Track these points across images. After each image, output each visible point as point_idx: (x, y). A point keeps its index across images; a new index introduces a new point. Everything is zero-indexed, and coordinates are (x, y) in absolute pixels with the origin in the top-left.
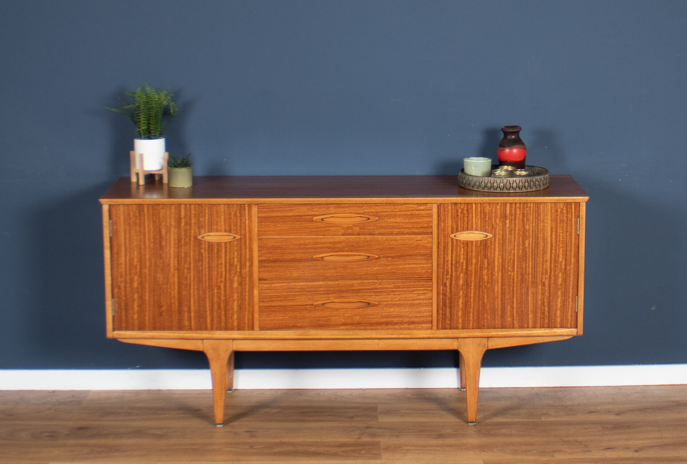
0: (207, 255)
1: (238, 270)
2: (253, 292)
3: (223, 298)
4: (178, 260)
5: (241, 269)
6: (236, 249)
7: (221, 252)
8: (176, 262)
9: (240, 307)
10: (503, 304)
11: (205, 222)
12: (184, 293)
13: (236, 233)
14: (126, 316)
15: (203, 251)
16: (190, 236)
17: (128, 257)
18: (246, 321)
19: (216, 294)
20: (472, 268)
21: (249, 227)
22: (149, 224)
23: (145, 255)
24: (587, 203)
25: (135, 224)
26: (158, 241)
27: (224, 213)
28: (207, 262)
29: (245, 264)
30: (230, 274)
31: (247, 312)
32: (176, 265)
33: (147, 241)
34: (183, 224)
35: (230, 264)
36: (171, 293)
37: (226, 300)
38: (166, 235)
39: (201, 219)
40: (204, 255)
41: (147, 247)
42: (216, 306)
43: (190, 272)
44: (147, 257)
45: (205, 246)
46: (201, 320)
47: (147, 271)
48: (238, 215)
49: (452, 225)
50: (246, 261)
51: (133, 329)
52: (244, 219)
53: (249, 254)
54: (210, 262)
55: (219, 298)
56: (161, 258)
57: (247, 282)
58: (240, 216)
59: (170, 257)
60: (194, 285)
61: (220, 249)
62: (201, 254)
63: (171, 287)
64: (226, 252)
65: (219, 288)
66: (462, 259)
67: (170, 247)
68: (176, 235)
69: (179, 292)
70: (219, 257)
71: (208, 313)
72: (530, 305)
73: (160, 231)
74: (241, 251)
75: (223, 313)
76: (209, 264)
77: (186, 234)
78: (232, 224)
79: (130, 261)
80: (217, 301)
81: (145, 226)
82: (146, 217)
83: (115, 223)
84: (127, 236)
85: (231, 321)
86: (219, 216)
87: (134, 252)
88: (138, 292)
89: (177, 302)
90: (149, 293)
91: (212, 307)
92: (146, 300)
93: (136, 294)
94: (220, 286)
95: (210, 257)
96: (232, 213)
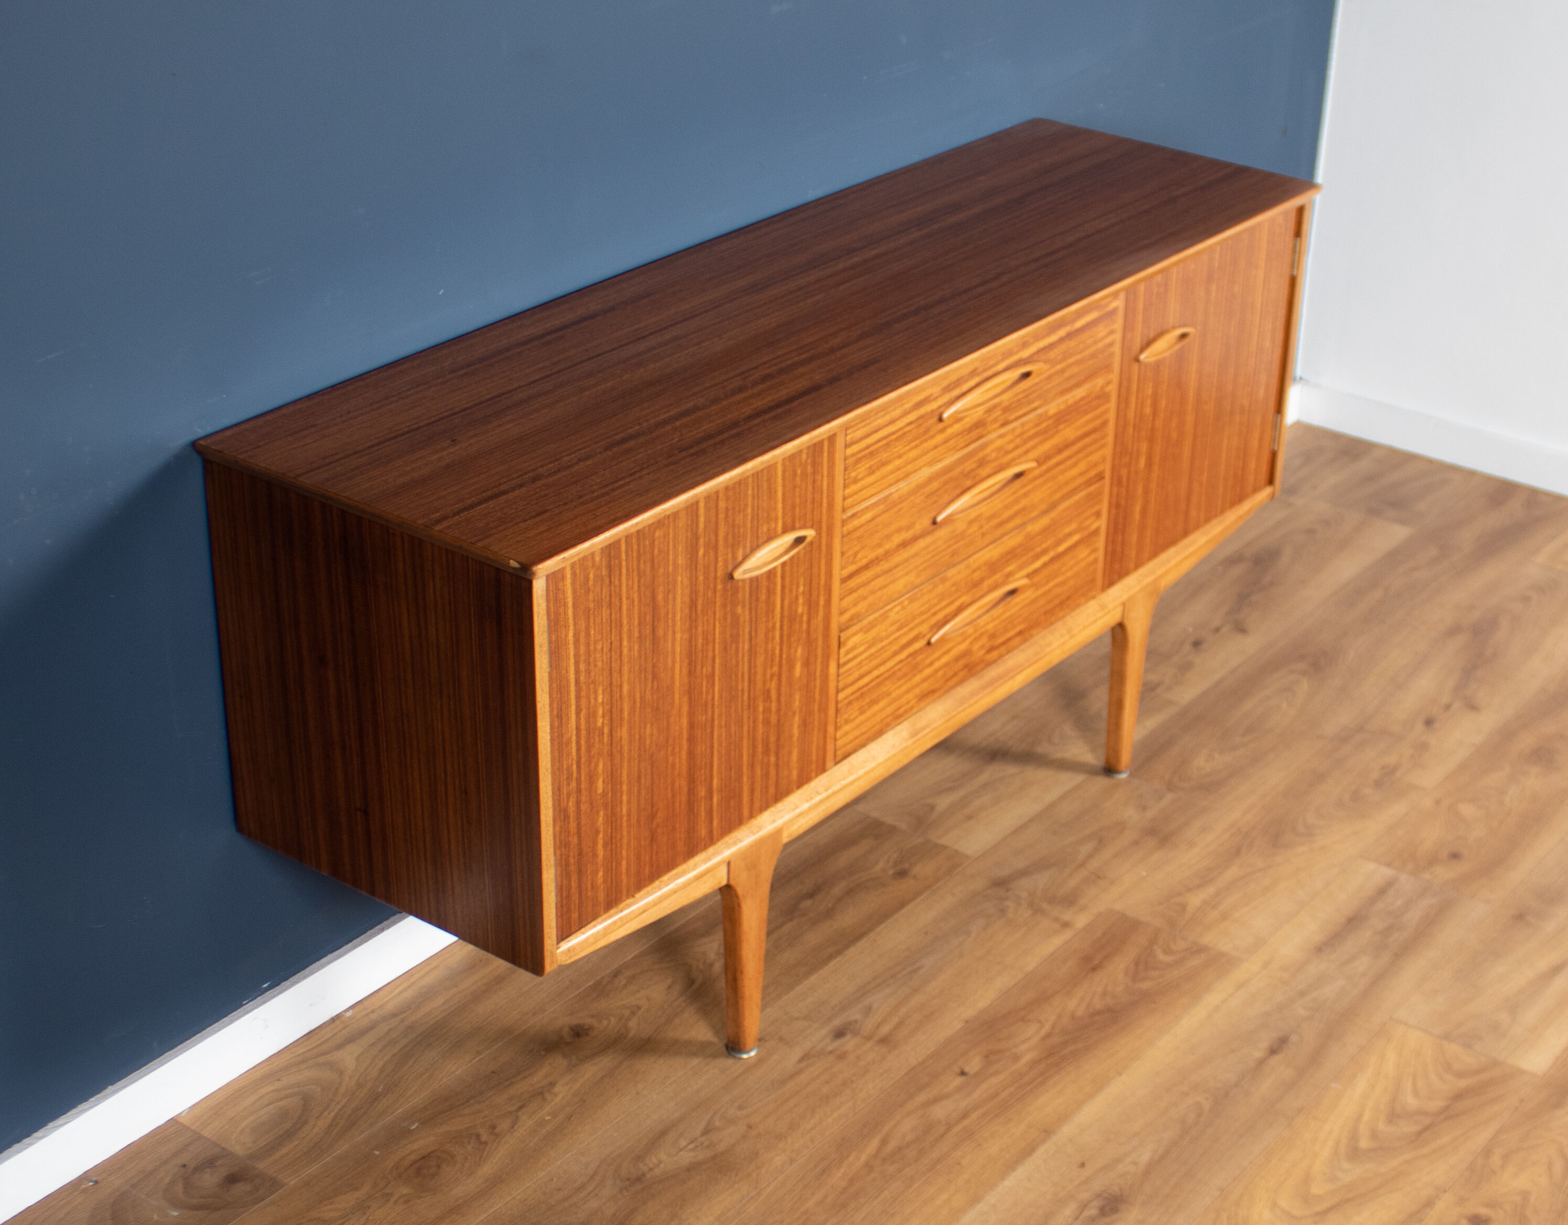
0: (747, 617)
1: (805, 626)
2: (828, 671)
3: (774, 719)
4: (690, 664)
5: (809, 620)
6: (802, 570)
7: (775, 593)
8: (685, 671)
9: (805, 724)
10: (1190, 482)
11: (745, 525)
12: (700, 749)
13: (803, 527)
14: (580, 887)
15: (739, 610)
16: (716, 578)
17: (583, 714)
18: (814, 757)
19: (761, 717)
20: (1159, 423)
21: (828, 496)
22: (629, 588)
23: (621, 686)
25: (599, 603)
26: (648, 631)
27: (784, 479)
28: (747, 637)
29: (818, 602)
30: (790, 647)
31: (816, 733)
32: (685, 679)
33: (625, 643)
34: (701, 552)
35: (790, 617)
36: (673, 765)
37: (779, 720)
38: (667, 602)
39: (739, 519)
40: (741, 620)
41: (625, 660)
42: (760, 749)
43: (713, 685)
44: (626, 688)
45: (744, 594)
46: (732, 803)
47: (624, 732)
48: (810, 469)
49: (1142, 332)
50: (818, 595)
51: (593, 919)
52: (820, 477)
53: (826, 572)
54: (753, 634)
55: (767, 722)
56: (655, 676)
57: (819, 651)
58: (814, 473)
59: (674, 662)
60: (720, 716)
61: (771, 587)
62: (735, 622)
63: (673, 749)
64: (783, 587)
65: (768, 697)
66: (1148, 410)
67: (674, 633)
68: (687, 591)
69: (691, 754)
70: (770, 610)
71: (745, 779)
72: (1223, 465)
73: (654, 597)
74: (811, 570)
75: (773, 759)
76: (751, 640)
77: (706, 578)
78: (798, 500)
79: (588, 722)
80: (763, 733)
81: (621, 599)
82: (624, 571)
83: (555, 623)
84: (582, 649)
85: (786, 772)
86: (773, 491)
87: (596, 692)
88: (606, 806)
89: (684, 783)
90: (630, 792)
91: (753, 755)
92: (622, 817)
93: (602, 813)
94: (769, 691)
95: (754, 619)
96: (799, 472)
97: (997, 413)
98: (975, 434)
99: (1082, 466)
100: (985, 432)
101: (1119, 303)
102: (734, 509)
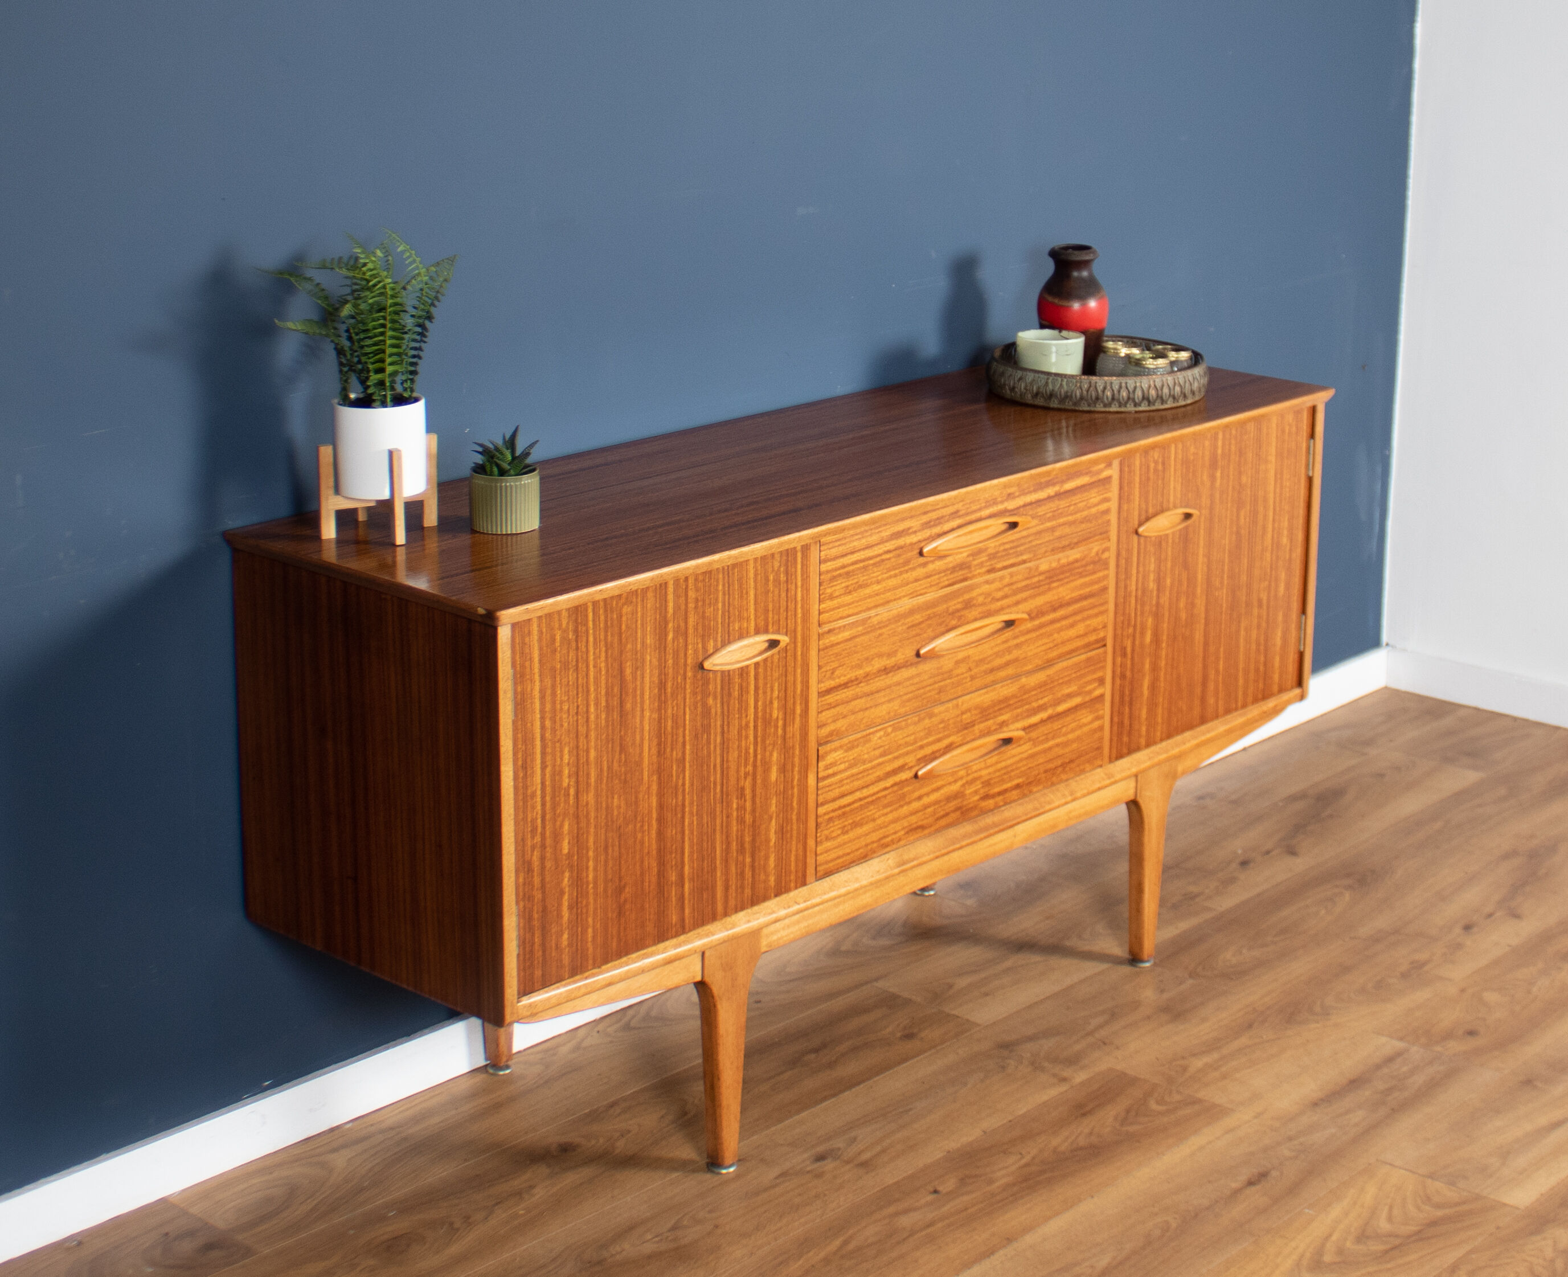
0: (719, 710)
1: (780, 732)
2: (807, 782)
3: (748, 818)
4: (659, 744)
5: (785, 726)
6: (776, 675)
7: (748, 692)
8: (654, 751)
9: (781, 832)
10: (1205, 667)
11: (715, 619)
12: (670, 832)
13: (778, 632)
14: (543, 945)
15: (711, 701)
16: (685, 665)
17: (548, 770)
18: (793, 868)
19: (735, 814)
20: (1165, 600)
21: (802, 607)
22: (596, 657)
23: (588, 751)
24: (1328, 405)
25: (566, 665)
26: (616, 702)
27: (755, 581)
28: (719, 730)
29: (794, 710)
30: (764, 749)
31: (794, 843)
32: (655, 759)
33: (592, 709)
34: (670, 636)
35: (764, 719)
36: (642, 843)
37: (754, 821)
38: (635, 678)
39: (709, 611)
40: (713, 711)
41: (593, 726)
42: (734, 846)
43: (684, 771)
44: (593, 754)
45: (715, 686)
46: (705, 896)
47: (590, 798)
48: (783, 577)
49: (1139, 505)
50: (794, 703)
51: (559, 980)
52: (793, 587)
53: (802, 682)
54: (726, 728)
55: (741, 821)
56: (623, 749)
57: (797, 760)
58: (787, 581)
59: (642, 739)
60: (691, 803)
61: (744, 684)
62: (706, 712)
63: (642, 826)
64: (756, 688)
65: (742, 795)
66: (1152, 585)
67: (642, 710)
68: (656, 672)
69: (660, 833)
70: (743, 708)
71: (719, 873)
72: (1241, 656)
73: (621, 671)
74: (786, 676)
75: (748, 860)
76: (723, 733)
77: (676, 663)
78: (771, 607)
79: (553, 780)
80: (737, 831)
81: (587, 666)
82: (591, 639)
83: (520, 676)
84: (548, 707)
85: (763, 877)
86: (744, 591)
87: (561, 751)
88: (571, 867)
89: (654, 864)
90: (596, 860)
91: (727, 850)
92: (588, 883)
93: (567, 874)
94: (743, 789)
95: (726, 713)
96: (771, 578)
97: (983, 558)
98: (960, 574)
99: (1080, 629)
100: (969, 575)
101: (1114, 472)
102: (704, 601)
